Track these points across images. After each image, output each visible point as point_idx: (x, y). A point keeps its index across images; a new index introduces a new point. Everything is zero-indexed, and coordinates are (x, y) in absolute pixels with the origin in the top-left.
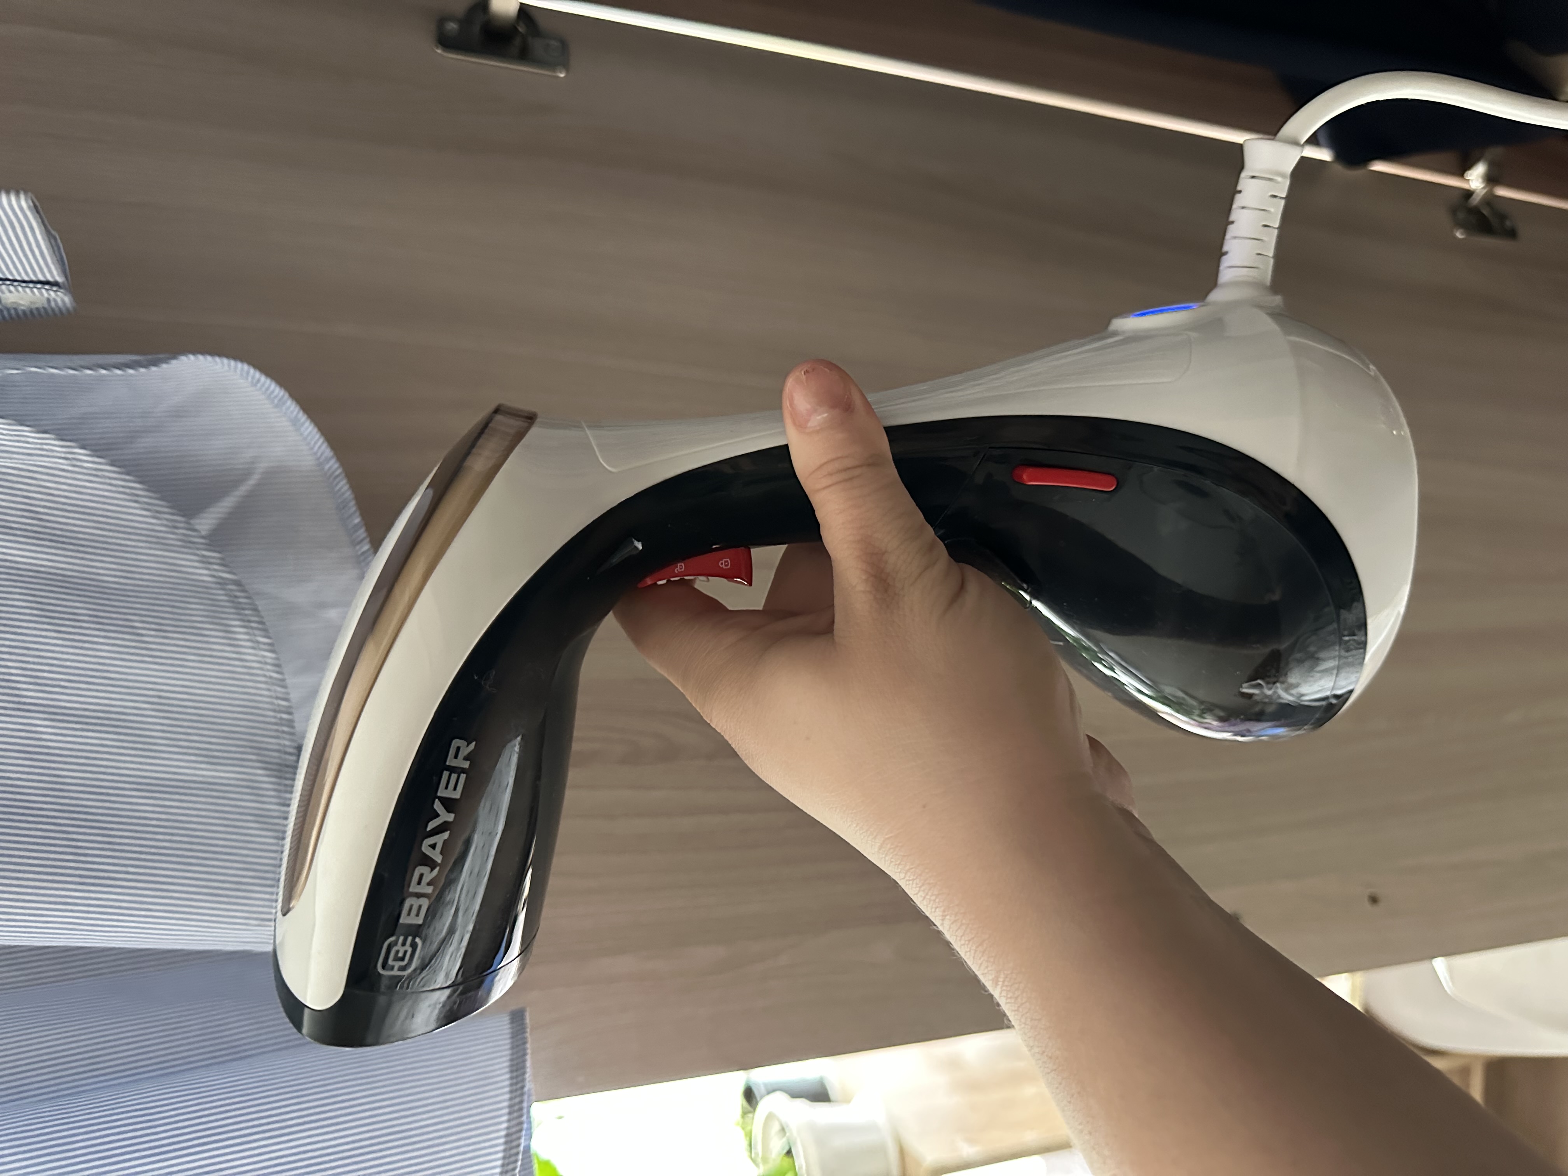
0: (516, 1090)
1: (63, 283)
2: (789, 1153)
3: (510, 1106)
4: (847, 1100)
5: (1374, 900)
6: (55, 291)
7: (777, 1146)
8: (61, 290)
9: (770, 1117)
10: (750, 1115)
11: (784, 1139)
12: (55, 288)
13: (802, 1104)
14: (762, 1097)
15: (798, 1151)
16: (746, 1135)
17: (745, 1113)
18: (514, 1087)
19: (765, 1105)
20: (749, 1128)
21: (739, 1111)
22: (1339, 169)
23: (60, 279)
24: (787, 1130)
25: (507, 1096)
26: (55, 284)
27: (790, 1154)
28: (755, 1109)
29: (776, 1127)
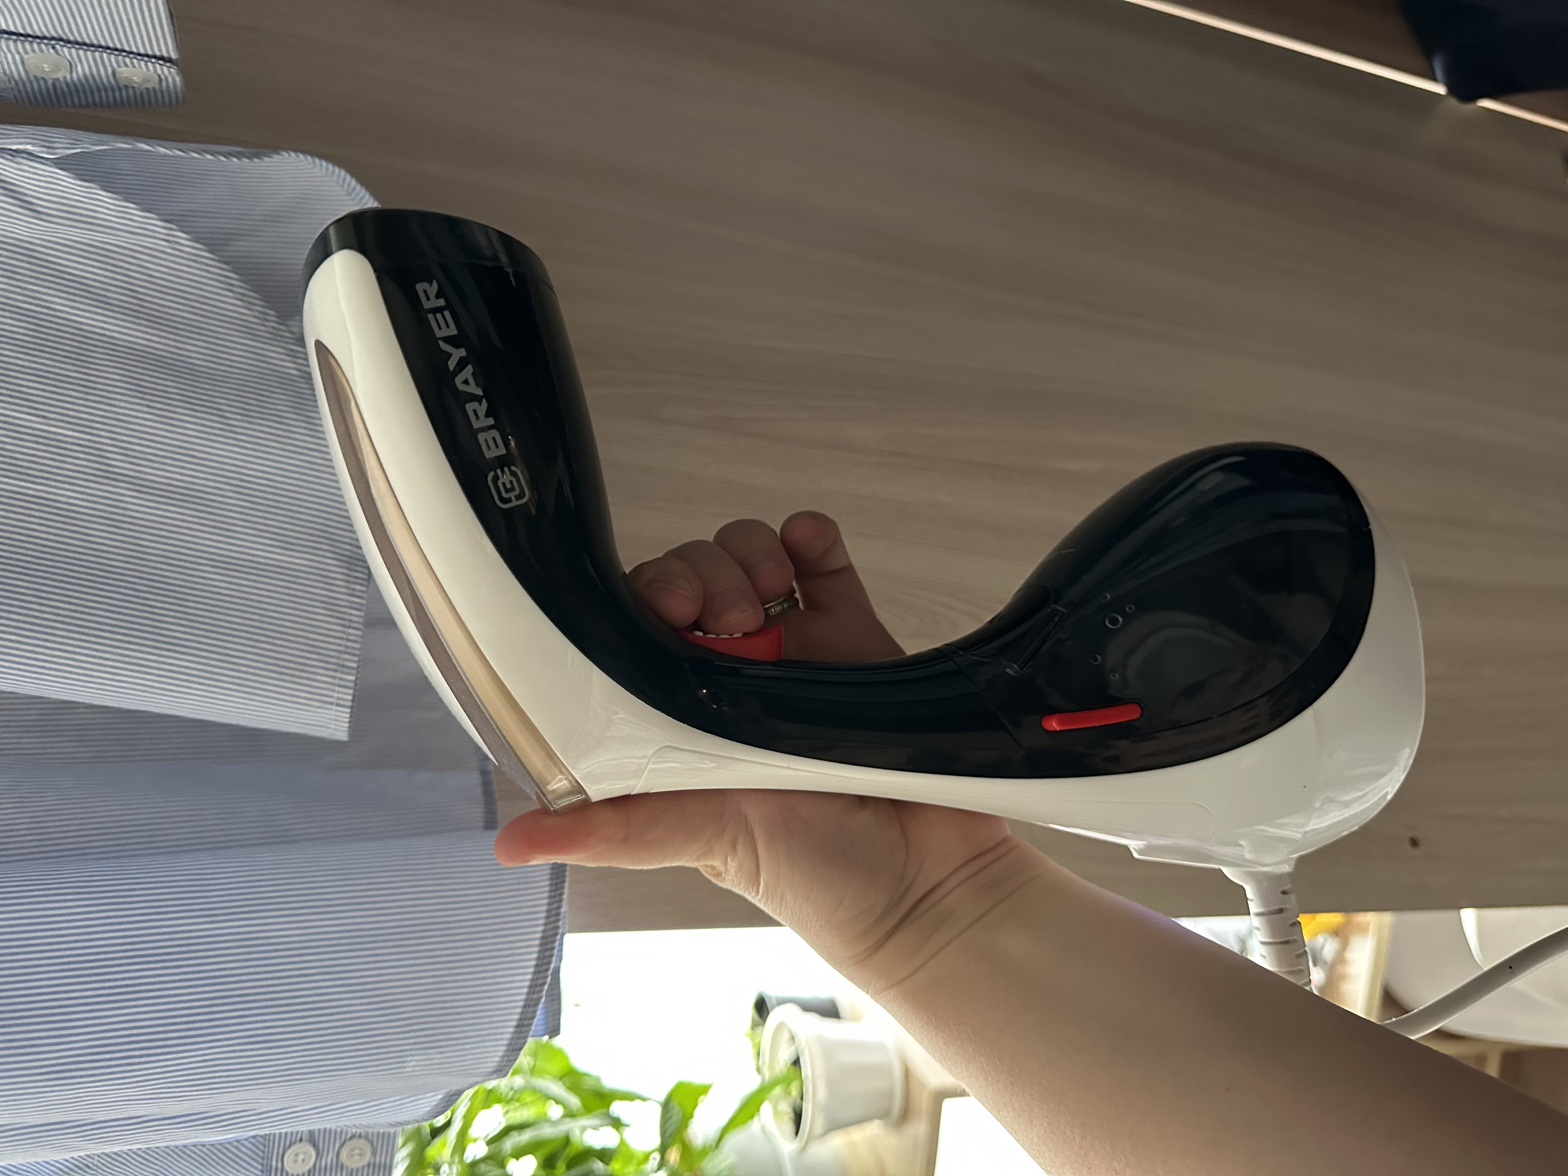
0: (555, 896)
1: (176, 60)
2: (796, 1063)
3: (548, 911)
4: (855, 1018)
5: (1414, 842)
6: (169, 67)
7: (785, 1055)
8: (175, 67)
9: (781, 1026)
10: (760, 1028)
11: (793, 1048)
12: (168, 64)
13: (813, 1019)
14: (773, 1008)
15: (805, 1062)
16: (754, 1045)
17: (754, 1026)
18: (553, 894)
19: (774, 1017)
20: (757, 1040)
21: (749, 1023)
22: (1453, 102)
23: (174, 56)
24: (796, 1039)
25: (546, 901)
26: (169, 60)
27: (798, 1066)
28: (765, 1022)
29: (786, 1036)
